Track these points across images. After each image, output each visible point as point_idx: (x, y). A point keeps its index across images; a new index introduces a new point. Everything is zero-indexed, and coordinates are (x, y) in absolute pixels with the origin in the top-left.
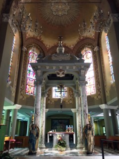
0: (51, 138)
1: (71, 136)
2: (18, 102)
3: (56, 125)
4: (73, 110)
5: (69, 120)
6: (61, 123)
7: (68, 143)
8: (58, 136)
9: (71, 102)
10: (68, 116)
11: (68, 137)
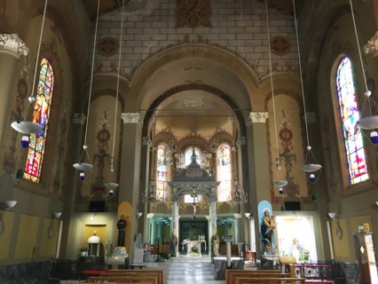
0: (185, 246)
1: (203, 244)
2: (151, 210)
3: (187, 229)
4: (207, 217)
5: (202, 227)
6: (194, 227)
7: (200, 251)
8: (190, 244)
9: (205, 207)
10: (202, 222)
11: (200, 245)
